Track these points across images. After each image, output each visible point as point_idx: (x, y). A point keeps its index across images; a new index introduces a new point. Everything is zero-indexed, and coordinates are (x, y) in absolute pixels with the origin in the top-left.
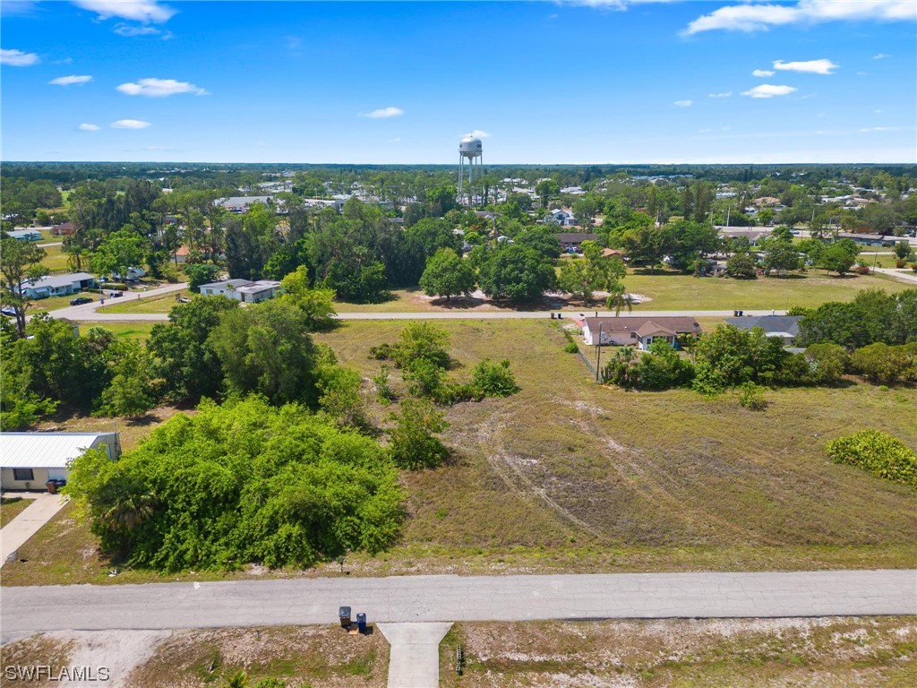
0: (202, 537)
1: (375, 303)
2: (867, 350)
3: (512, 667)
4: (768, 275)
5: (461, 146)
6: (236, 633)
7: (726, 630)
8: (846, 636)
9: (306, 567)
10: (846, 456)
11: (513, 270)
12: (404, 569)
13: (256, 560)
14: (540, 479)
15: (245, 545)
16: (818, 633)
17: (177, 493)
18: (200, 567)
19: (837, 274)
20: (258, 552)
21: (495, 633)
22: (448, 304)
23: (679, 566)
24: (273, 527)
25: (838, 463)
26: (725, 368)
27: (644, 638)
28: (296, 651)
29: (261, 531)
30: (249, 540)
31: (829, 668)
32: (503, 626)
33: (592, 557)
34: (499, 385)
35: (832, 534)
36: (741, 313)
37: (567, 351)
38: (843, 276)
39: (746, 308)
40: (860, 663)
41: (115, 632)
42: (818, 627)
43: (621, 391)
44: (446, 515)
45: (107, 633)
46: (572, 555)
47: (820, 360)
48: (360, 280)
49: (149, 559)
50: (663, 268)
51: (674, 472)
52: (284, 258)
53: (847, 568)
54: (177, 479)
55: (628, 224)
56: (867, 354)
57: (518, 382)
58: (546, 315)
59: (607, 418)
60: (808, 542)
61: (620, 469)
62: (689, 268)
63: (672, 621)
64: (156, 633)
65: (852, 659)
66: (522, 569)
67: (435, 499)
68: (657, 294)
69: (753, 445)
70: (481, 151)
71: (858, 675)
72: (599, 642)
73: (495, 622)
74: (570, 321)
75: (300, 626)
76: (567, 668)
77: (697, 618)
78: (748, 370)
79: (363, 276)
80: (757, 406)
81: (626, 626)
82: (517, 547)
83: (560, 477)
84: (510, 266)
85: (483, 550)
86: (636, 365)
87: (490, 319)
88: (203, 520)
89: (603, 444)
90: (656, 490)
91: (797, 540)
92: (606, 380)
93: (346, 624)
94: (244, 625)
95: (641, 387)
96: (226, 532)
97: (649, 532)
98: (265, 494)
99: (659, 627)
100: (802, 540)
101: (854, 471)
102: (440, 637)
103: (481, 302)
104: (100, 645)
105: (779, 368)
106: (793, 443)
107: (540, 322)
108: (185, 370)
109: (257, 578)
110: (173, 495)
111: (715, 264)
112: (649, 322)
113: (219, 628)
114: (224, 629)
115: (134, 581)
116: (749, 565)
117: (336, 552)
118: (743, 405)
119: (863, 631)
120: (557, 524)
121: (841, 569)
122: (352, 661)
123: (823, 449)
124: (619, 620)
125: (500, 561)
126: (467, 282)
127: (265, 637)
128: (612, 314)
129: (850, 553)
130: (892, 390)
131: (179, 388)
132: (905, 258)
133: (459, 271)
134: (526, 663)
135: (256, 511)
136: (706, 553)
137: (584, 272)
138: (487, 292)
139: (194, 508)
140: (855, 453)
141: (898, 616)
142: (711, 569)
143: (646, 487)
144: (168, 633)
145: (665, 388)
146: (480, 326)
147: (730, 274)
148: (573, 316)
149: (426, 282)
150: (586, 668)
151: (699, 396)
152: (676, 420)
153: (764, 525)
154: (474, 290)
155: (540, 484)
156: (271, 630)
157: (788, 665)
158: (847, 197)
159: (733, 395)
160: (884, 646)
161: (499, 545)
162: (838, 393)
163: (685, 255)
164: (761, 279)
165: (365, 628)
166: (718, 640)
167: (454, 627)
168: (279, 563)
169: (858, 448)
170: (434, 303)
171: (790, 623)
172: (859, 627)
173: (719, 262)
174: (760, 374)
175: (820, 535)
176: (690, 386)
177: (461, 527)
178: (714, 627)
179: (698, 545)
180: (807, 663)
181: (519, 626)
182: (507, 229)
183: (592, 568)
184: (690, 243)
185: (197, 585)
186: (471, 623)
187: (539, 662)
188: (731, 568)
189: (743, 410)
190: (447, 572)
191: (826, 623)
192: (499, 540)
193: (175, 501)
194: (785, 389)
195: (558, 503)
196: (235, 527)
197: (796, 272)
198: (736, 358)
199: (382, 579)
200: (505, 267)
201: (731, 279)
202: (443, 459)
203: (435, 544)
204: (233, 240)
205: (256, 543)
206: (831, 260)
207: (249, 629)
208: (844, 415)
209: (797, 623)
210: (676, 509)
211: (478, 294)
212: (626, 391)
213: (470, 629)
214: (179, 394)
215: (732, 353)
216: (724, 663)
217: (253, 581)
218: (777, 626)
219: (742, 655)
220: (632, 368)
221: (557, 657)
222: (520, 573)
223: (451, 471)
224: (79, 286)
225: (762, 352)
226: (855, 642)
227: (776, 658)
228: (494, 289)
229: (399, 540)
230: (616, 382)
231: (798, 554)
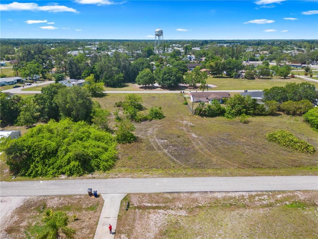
0: (44, 166)
1: (120, 88)
2: (286, 103)
3: (145, 208)
4: (259, 78)
6: (52, 197)
7: (219, 196)
8: (260, 198)
9: (80, 176)
10: (272, 139)
11: (168, 76)
12: (114, 176)
13: (63, 173)
14: (166, 146)
15: (59, 168)
16: (251, 197)
17: (35, 151)
18: (43, 176)
19: (283, 77)
20: (64, 171)
21: (141, 197)
22: (146, 88)
23: (208, 175)
24: (69, 162)
25: (270, 141)
26: (236, 109)
27: (192, 198)
28: (72, 203)
29: (65, 164)
30: (60, 167)
31: (252, 208)
32: (144, 195)
33: (179, 172)
34: (158, 115)
35: (262, 164)
36: (247, 91)
37: (184, 104)
38: (285, 78)
39: (249, 89)
40: (263, 206)
41: (11, 197)
42: (251, 195)
43: (200, 117)
44: (132, 159)
45: (8, 197)
46: (173, 171)
47: (269, 106)
48: (114, 79)
49: (26, 173)
50: (223, 76)
51: (213, 144)
52: (88, 72)
53: (265, 176)
54: (35, 146)
55: (212, 60)
56: (285, 105)
57: (165, 114)
58: (179, 92)
59: (193, 127)
60: (254, 167)
61: (194, 143)
62: (232, 75)
63: (202, 193)
64: (25, 197)
65: (261, 205)
66: (154, 176)
67: (129, 153)
68: (219, 85)
69: (242, 135)
70: (163, 34)
71: (262, 210)
72: (176, 200)
73: (141, 193)
74: (187, 94)
75: (75, 195)
76: (164, 208)
77: (211, 192)
78: (244, 110)
79: (115, 78)
80: (246, 122)
81: (186, 194)
82: (154, 169)
83: (173, 146)
84: (167, 75)
85: (142, 170)
87: (160, 93)
88: (45, 160)
89: (190, 135)
90: (205, 150)
91: (250, 166)
92: (195, 113)
93: (90, 194)
94: (55, 195)
95: (207, 116)
96: (53, 164)
97: (200, 164)
98: (67, 151)
99: (197, 195)
100: (252, 167)
101: (274, 144)
102: (122, 198)
103: (157, 87)
104: (5, 201)
105: (255, 109)
106: (255, 135)
107: (177, 94)
108: (46, 109)
109: (63, 179)
110: (34, 151)
111: (241, 74)
112: (213, 94)
113: (47, 196)
114: (48, 196)
115: (20, 180)
116: (232, 175)
117: (91, 171)
118: (241, 122)
119: (266, 196)
120: (169, 161)
121: (263, 176)
122: (91, 206)
123: (265, 136)
124: (184, 193)
125: (147, 174)
126: (152, 80)
127: (62, 199)
128: (202, 91)
129: (267, 171)
130: (294, 117)
131: (45, 116)
132: (308, 72)
133: (149, 76)
134: (150, 207)
135: (63, 157)
136: (218, 171)
137: (194, 77)
138: (159, 84)
139: (41, 156)
140: (276, 138)
141: (279, 191)
142: (219, 176)
143: (202, 149)
144: (29, 197)
145: (215, 116)
146: (155, 96)
147: (246, 78)
148: (188, 92)
149: (138, 80)
150: (170, 208)
151: (227, 119)
152: (217, 127)
153: (240, 162)
154: (155, 83)
155: (166, 148)
156: (64, 196)
157: (238, 207)
158: (293, 51)
159: (238, 119)
160: (272, 201)
161: (148, 168)
162: (275, 118)
163: (231, 71)
164: (257, 79)
165: (96, 195)
166: (216, 199)
167: (127, 195)
168: (71, 174)
169: (276, 136)
170: (141, 88)
171: (241, 193)
172: (265, 195)
173: (242, 74)
174: (248, 111)
175: (258, 165)
176: (224, 116)
177: (136, 162)
178: (215, 195)
179: (216, 168)
180: (245, 206)
181: (150, 194)
182: (170, 62)
183: (178, 176)
184: (232, 67)
185: (41, 182)
186: (133, 194)
187: (155, 206)
188: (226, 175)
189: (241, 124)
190: (128, 177)
191: (254, 194)
192: (148, 167)
193: (35, 154)
194: (257, 117)
195: (171, 154)
196: (56, 162)
197: (269, 77)
198: (240, 106)
199: (105, 180)
200: (166, 75)
201: (246, 79)
202: (134, 140)
203: (126, 168)
204: (71, 65)
205: (63, 168)
206: (281, 73)
207: (57, 196)
208: (275, 125)
209: (244, 194)
210: (211, 156)
211: (156, 85)
212: (202, 117)
213: (133, 196)
214: (45, 118)
215: (239, 104)
216: (217, 206)
217: (61, 181)
218: (237, 194)
219: (223, 204)
220: (204, 109)
221: (161, 205)
222: (153, 177)
223: (136, 144)
224: (16, 81)
225: (249, 104)
226: (263, 200)
227: (236, 205)
228: (162, 82)
229: (114, 167)
230: (199, 114)
231: (251, 171)
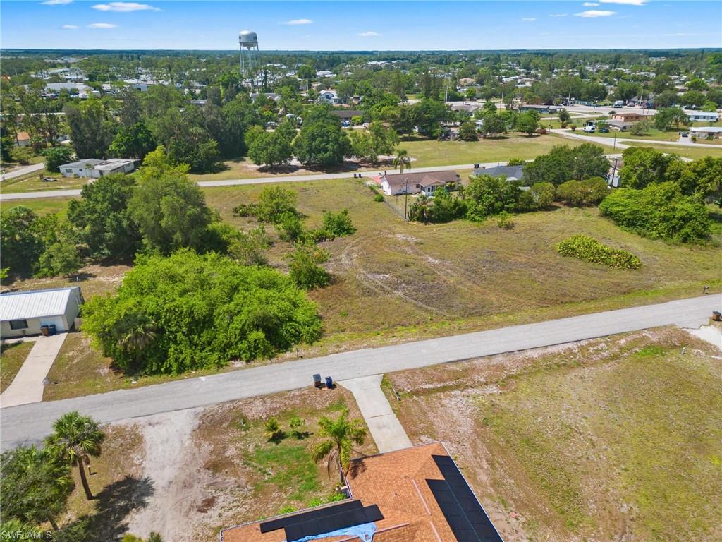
1: (214, 173)
2: (566, 185)
3: (426, 392)
4: (485, 137)
5: (240, 38)
6: (249, 401)
7: (535, 354)
8: (596, 348)
9: (271, 357)
10: (568, 251)
12: (337, 350)
13: (234, 358)
14: (396, 286)
15: (225, 349)
16: (582, 349)
18: (197, 368)
19: (528, 134)
20: (236, 353)
21: (410, 376)
22: (273, 170)
23: (497, 325)
25: (565, 256)
26: (486, 203)
27: (494, 366)
28: (292, 405)
29: (235, 338)
31: (592, 365)
32: (413, 372)
33: (446, 326)
35: (573, 296)
36: (478, 166)
37: (376, 200)
38: (531, 136)
39: (486, 161)
40: (605, 360)
41: (163, 414)
42: (581, 346)
43: (422, 225)
44: (347, 315)
45: (157, 416)
46: (434, 327)
47: (540, 193)
48: (200, 155)
49: (161, 367)
50: (415, 136)
51: (474, 272)
53: (587, 314)
56: (566, 188)
57: (355, 224)
58: (350, 175)
59: (421, 244)
60: (562, 303)
61: (442, 274)
62: (434, 135)
63: (506, 354)
64: (193, 410)
65: (602, 359)
66: (409, 339)
67: (335, 306)
68: (419, 155)
69: (514, 251)
71: (607, 366)
72: (469, 372)
73: (407, 370)
74: (368, 179)
75: (289, 391)
76: (458, 387)
77: (519, 351)
78: (499, 204)
79: (202, 152)
80: (509, 227)
81: (481, 361)
82: (399, 328)
83: (408, 283)
84: (319, 139)
85: (380, 332)
86: (431, 206)
87: (311, 181)
89: (425, 260)
90: (469, 284)
91: (556, 302)
92: (411, 218)
93: (318, 385)
94: (250, 396)
95: (434, 221)
96: (209, 343)
97: (474, 309)
98: (232, 315)
99: (499, 359)
100: (559, 302)
101: (571, 259)
102: (379, 383)
103: (295, 169)
104: (157, 423)
105: (517, 201)
106: (536, 248)
107: (348, 180)
109: (238, 369)
110: (167, 322)
111: (450, 131)
112: (427, 176)
113: (235, 400)
114: (239, 401)
115: (155, 383)
116: (534, 319)
117: (286, 346)
118: (500, 227)
119: (603, 344)
120: (417, 311)
121: (584, 314)
122: (330, 404)
123: (553, 249)
124: (477, 358)
125: (393, 337)
126: (286, 153)
127: (269, 401)
128: (398, 172)
129: (584, 305)
131: (103, 249)
132: (565, 121)
133: (280, 144)
134: (434, 389)
136: (510, 316)
137: (370, 142)
138: (301, 160)
140: (574, 249)
141: (618, 334)
142: (516, 324)
143: (461, 283)
144: (202, 409)
145: (450, 220)
146: (307, 186)
147: (461, 137)
148: (371, 175)
149: (254, 154)
150: (467, 386)
151: (472, 224)
152: (464, 240)
153: (537, 296)
154: (291, 158)
155: (396, 289)
156: (272, 396)
157: (571, 367)
158: (517, 77)
159: (494, 220)
160: (615, 350)
161: (388, 328)
162: (551, 214)
163: (430, 125)
164: (482, 140)
165: (331, 385)
166: (532, 360)
167: (384, 376)
168: (252, 358)
169: (574, 246)
170: (261, 170)
171: (566, 346)
172: (601, 342)
173: (452, 129)
174: (505, 206)
175: (568, 298)
176: (465, 218)
177: (360, 320)
178: (529, 354)
179: (504, 313)
180: (580, 364)
181: (422, 370)
182: (292, 108)
183: (449, 333)
184: (434, 116)
185: (203, 379)
186: (394, 373)
187: (441, 387)
188: (525, 322)
189: (501, 230)
190: (364, 347)
191: (584, 343)
192: (386, 325)
193: (169, 326)
194: (521, 215)
195: (414, 299)
197: (502, 134)
198: (491, 197)
199: (325, 357)
200: (315, 140)
201: (463, 142)
202: (328, 280)
203: (347, 333)
205: (232, 347)
206: (525, 125)
207: (256, 398)
208: (559, 228)
209: (570, 345)
210: (484, 293)
211: (295, 162)
212: (426, 224)
213: (394, 376)
215: (489, 193)
216: (539, 371)
217: (240, 371)
218: (560, 348)
219: (547, 365)
220: (428, 209)
221: (449, 383)
222: (408, 342)
223: (336, 288)
225: (506, 191)
226: (601, 351)
227: (564, 365)
228: (307, 157)
229: (324, 333)
230: (418, 219)
231: (559, 310)
